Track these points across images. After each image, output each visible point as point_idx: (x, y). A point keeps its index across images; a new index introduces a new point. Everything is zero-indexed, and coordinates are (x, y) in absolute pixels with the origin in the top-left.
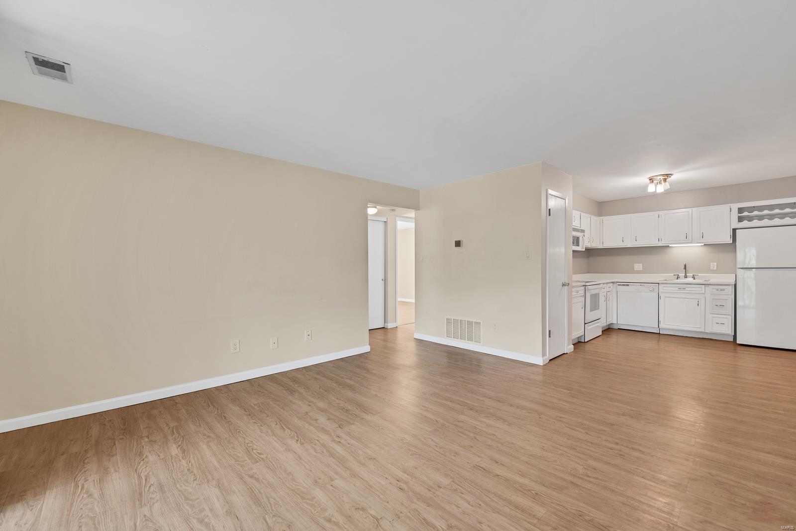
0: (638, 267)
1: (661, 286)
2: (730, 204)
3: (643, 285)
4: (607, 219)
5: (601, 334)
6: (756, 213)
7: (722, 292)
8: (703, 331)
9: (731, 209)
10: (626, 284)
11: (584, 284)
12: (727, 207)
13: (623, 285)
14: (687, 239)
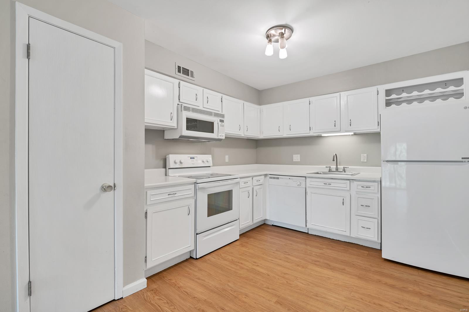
0: (297, 158)
1: (308, 179)
2: (377, 87)
3: (291, 179)
4: (265, 108)
5: (238, 238)
6: (404, 95)
7: (368, 190)
8: (349, 235)
9: (378, 91)
10: (275, 177)
11: (194, 180)
12: (374, 89)
13: (274, 178)
14: (336, 127)
